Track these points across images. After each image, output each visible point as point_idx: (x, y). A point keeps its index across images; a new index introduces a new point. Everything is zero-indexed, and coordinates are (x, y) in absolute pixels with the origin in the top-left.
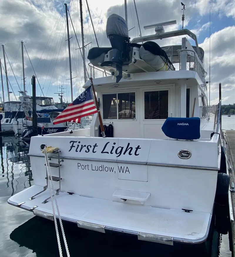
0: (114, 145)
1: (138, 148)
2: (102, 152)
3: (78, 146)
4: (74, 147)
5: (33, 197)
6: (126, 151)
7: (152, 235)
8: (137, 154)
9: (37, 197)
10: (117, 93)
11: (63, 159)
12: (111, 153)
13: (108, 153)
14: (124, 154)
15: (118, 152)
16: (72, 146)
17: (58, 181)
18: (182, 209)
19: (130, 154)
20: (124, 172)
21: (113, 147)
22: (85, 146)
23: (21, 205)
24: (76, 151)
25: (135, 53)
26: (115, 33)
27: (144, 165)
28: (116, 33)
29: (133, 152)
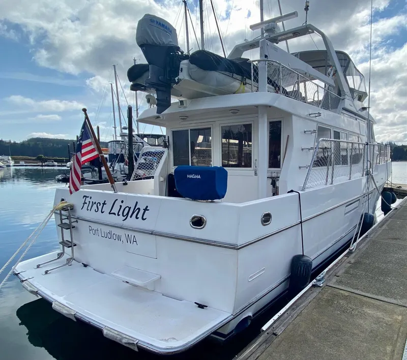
0: (121, 204)
1: (146, 209)
2: (110, 213)
3: (89, 202)
4: (86, 203)
5: (39, 265)
6: (133, 213)
7: (116, 333)
8: (144, 218)
9: (43, 266)
10: (189, 129)
11: (78, 219)
12: (118, 215)
13: (115, 214)
14: (131, 217)
15: (125, 214)
16: (85, 203)
17: (69, 247)
18: (195, 303)
19: (137, 218)
20: (132, 242)
21: (121, 206)
22: (95, 203)
23: (19, 273)
24: (88, 210)
25: (182, 69)
26: (145, 42)
27: (150, 234)
28: (147, 41)
29: (140, 216)
